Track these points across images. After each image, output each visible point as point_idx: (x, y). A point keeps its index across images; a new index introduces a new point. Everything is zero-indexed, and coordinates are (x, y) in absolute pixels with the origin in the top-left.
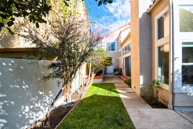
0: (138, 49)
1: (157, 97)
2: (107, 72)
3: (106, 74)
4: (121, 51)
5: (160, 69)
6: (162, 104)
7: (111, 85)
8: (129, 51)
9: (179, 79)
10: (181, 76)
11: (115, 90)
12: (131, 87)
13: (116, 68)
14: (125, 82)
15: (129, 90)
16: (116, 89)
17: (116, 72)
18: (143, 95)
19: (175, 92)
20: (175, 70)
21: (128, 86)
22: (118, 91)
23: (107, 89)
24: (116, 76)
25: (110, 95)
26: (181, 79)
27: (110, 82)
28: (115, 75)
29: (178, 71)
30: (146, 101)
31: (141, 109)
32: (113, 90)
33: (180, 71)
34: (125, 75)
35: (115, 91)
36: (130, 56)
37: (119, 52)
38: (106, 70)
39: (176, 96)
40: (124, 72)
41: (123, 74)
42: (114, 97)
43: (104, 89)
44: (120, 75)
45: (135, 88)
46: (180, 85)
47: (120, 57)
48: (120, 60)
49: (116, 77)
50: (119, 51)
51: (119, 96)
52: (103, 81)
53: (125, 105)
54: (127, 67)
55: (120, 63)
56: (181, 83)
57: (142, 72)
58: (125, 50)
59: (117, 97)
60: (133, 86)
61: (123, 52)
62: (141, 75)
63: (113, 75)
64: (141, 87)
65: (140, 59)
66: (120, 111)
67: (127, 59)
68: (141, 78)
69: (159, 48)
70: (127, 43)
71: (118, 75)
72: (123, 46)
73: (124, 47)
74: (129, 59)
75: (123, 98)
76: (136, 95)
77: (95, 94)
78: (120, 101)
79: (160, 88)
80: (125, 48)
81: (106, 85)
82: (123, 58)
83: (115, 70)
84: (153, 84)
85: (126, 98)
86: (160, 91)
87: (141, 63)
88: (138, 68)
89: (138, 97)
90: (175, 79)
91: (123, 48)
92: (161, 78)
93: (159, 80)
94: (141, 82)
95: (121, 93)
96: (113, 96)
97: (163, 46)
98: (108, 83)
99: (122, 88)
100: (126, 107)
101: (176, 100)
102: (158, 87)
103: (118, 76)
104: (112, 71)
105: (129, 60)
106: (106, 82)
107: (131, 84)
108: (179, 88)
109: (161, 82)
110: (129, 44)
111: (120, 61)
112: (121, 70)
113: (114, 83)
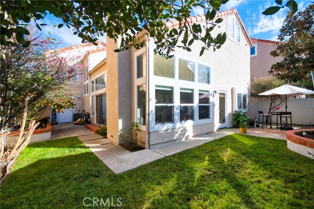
0: (116, 86)
1: (136, 140)
2: (57, 120)
3: (57, 124)
4: (87, 84)
5: (139, 110)
6: (141, 147)
7: (73, 140)
8: (103, 85)
9: (153, 118)
10: (154, 116)
11: (82, 145)
12: (106, 138)
13: (77, 112)
14: (97, 132)
15: (104, 141)
16: (82, 143)
17: (79, 120)
18: (122, 143)
19: (150, 131)
20: (150, 111)
21: (101, 137)
22: (87, 145)
23: (66, 147)
24: (79, 126)
25: (73, 153)
26: (154, 119)
27: (69, 137)
28: (76, 124)
29: (152, 111)
30: (125, 148)
31: (120, 157)
32: (78, 145)
33: (154, 111)
34: (95, 122)
35: (82, 147)
36: (105, 94)
37: (85, 86)
38: (56, 117)
39: (152, 135)
40: (94, 118)
41: (92, 122)
42: (83, 154)
43: (58, 148)
44: (87, 124)
45: (112, 136)
46: (154, 125)
47: (87, 95)
48: (85, 98)
49: (78, 128)
50: (86, 83)
51: (90, 151)
52: (53, 136)
53: (100, 158)
54: (98, 109)
55: (85, 103)
56: (155, 122)
57: (121, 115)
58: (96, 83)
59: (87, 153)
60: (109, 135)
61: (93, 87)
62: (120, 118)
63: (72, 125)
64: (119, 134)
65: (119, 99)
66: (95, 165)
67: (100, 98)
68: (120, 122)
69: (138, 87)
70: (99, 74)
71: (83, 124)
72: (91, 76)
73: (94, 78)
74: (103, 98)
75: (96, 152)
76: (113, 145)
77: (40, 158)
78: (93, 156)
79: (139, 130)
80: (96, 80)
81: (61, 142)
82: (93, 96)
83: (76, 116)
84: (132, 127)
85: (100, 151)
86: (138, 133)
87: (120, 104)
88: (116, 110)
89: (117, 146)
90: (150, 119)
91: (92, 80)
92: (140, 120)
93: (138, 122)
94: (120, 127)
95: (92, 147)
96: (79, 153)
97: (142, 86)
98: (65, 139)
99: (93, 141)
100: (101, 159)
101: (151, 139)
102: (137, 129)
103: (83, 126)
104: (70, 119)
105: (103, 100)
106: (60, 138)
107: (106, 134)
108: (153, 127)
109: (140, 124)
110: (102, 76)
111: (85, 100)
112: (89, 114)
113: (77, 137)
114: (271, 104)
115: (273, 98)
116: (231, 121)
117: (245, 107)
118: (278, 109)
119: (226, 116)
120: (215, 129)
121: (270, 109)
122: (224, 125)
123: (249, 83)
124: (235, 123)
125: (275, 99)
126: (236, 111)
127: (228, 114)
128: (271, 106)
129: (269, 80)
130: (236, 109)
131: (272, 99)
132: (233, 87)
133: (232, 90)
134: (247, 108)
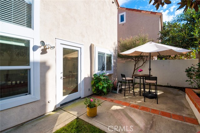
114: (135, 65)
115: (137, 59)
116: (90, 87)
117: (109, 68)
118: (141, 71)
119: (79, 82)
120: (50, 109)
121: (134, 70)
122: (75, 95)
123: (117, 43)
124: (93, 90)
125: (138, 61)
126: (95, 75)
127: (82, 79)
128: (135, 67)
129: (133, 40)
130: (96, 71)
131: (136, 61)
132: (93, 43)
133: (91, 48)
134: (112, 69)
